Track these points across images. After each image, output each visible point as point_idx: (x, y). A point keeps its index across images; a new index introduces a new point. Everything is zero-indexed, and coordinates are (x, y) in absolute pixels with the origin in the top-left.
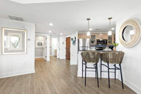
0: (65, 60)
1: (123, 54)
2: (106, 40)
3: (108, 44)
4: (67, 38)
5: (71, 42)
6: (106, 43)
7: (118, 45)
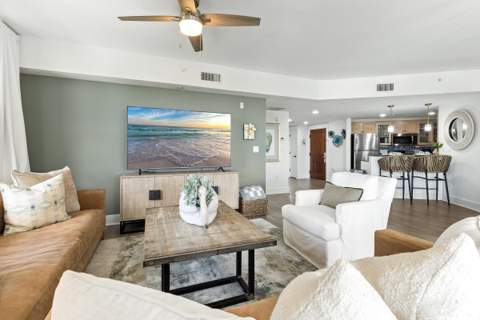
1: (449, 159)
2: (415, 136)
3: (419, 143)
5: (329, 141)
6: (415, 142)
7: (441, 145)
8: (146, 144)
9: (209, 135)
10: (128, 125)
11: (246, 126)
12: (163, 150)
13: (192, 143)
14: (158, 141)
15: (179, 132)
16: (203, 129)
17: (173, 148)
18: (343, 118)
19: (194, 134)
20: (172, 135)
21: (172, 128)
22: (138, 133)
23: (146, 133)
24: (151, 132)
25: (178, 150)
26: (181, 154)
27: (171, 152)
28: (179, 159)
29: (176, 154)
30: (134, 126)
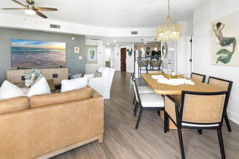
0: (120, 73)
4: (121, 49)
5: (127, 53)
8: (21, 56)
9: (55, 52)
10: (12, 47)
11: (75, 48)
12: (30, 58)
13: (45, 55)
14: (28, 54)
15: (38, 50)
16: (51, 49)
17: (35, 57)
18: (131, 43)
19: (47, 51)
20: (35, 52)
21: (35, 49)
22: (16, 51)
23: (21, 51)
24: (24, 51)
25: (38, 58)
26: (40, 60)
27: (34, 59)
28: (39, 62)
29: (37, 60)
30: (14, 48)
